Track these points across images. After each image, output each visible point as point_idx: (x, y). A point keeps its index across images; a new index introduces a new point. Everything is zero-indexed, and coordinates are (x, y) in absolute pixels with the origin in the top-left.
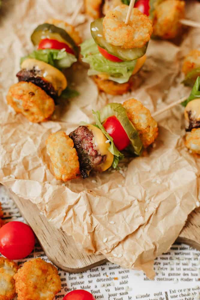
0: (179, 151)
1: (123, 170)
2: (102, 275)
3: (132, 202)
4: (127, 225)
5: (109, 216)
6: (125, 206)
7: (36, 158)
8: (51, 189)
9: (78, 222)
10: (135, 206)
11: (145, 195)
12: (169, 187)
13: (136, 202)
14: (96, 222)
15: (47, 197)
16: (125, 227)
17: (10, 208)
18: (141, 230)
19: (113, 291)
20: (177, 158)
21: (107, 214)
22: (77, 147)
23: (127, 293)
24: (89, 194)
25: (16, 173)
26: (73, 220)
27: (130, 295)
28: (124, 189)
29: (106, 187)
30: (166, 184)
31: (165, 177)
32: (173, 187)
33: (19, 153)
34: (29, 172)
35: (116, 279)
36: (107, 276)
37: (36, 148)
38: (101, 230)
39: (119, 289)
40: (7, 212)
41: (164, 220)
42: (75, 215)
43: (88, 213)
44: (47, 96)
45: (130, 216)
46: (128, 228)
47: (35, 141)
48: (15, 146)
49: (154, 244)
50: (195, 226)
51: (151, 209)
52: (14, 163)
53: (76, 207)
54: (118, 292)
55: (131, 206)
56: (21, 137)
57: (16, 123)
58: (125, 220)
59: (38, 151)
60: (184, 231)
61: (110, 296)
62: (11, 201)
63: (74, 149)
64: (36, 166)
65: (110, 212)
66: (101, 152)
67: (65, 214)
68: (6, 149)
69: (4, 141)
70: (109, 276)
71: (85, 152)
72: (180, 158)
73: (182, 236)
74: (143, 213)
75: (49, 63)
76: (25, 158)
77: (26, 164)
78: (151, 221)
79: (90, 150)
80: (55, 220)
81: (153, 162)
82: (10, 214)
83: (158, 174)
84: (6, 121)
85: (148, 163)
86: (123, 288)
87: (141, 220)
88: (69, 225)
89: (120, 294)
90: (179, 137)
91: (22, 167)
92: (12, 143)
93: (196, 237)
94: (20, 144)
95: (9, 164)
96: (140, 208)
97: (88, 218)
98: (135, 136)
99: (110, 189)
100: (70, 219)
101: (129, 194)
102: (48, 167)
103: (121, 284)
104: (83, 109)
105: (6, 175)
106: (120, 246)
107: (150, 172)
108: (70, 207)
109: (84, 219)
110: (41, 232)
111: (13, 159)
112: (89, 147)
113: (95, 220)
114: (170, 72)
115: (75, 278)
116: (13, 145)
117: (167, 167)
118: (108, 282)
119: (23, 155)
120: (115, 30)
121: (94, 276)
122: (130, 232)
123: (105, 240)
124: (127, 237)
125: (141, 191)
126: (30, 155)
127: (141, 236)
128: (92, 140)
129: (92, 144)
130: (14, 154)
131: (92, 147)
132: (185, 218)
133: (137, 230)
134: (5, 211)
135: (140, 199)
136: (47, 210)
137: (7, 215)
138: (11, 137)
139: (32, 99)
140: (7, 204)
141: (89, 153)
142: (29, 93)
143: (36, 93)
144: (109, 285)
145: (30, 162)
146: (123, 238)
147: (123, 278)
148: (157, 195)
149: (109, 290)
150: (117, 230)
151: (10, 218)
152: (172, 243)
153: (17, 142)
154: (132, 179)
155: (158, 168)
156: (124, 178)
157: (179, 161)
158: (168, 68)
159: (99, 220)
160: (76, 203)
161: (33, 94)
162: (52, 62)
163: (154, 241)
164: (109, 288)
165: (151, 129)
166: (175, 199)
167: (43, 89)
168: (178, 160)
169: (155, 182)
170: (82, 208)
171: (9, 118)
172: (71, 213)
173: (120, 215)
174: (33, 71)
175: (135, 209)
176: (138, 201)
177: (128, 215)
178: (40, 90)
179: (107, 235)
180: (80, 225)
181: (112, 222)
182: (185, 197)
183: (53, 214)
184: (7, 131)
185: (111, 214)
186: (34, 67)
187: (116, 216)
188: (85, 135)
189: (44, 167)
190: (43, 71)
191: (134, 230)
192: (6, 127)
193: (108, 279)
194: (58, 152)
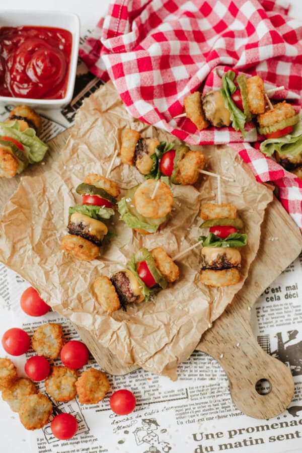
0: (196, 284)
1: (154, 298)
2: (139, 376)
3: (160, 327)
4: (157, 345)
5: (143, 338)
6: (155, 330)
7: (87, 294)
8: (99, 319)
9: (120, 343)
10: (162, 329)
11: (170, 319)
12: (188, 312)
13: (163, 326)
14: (133, 343)
15: (97, 325)
16: (155, 345)
17: (68, 327)
18: (167, 347)
19: (147, 388)
20: (195, 290)
21: (141, 336)
22: (118, 291)
23: (158, 390)
24: (128, 323)
25: (72, 305)
26: (116, 341)
27: (160, 391)
28: (154, 316)
29: (140, 314)
30: (186, 309)
31: (185, 304)
32: (191, 312)
33: (73, 290)
34: (82, 304)
35: (149, 379)
36: (143, 377)
37: (86, 286)
38: (137, 348)
39: (152, 387)
40: (66, 329)
41: (184, 338)
42: (118, 337)
43: (127, 337)
44: (93, 245)
45: (159, 337)
46: (157, 346)
47: (85, 278)
48: (70, 285)
49: (176, 357)
50: (208, 341)
51: (175, 331)
52: (71, 298)
53: (119, 332)
54: (152, 389)
55: (159, 329)
56: (74, 276)
57: (69, 262)
58: (155, 339)
59: (88, 288)
60: (199, 345)
61: (145, 392)
62: (68, 321)
63: (116, 294)
64: (87, 299)
65: (143, 335)
66: (136, 294)
67: (110, 337)
68: (64, 288)
69: (62, 281)
70: (145, 377)
71: (124, 294)
72: (197, 290)
73: (197, 349)
74: (168, 334)
75: (92, 217)
76: (78, 294)
77: (79, 299)
78: (174, 340)
79: (128, 293)
80: (103, 341)
81: (176, 293)
82: (68, 331)
83: (180, 302)
84: (61, 262)
85: (172, 294)
86: (154, 386)
87: (166, 340)
88: (114, 345)
89: (153, 390)
90: (197, 272)
91: (77, 301)
92: (67, 282)
93: (208, 350)
94: (74, 282)
95: (67, 300)
96: (166, 331)
97: (127, 340)
98: (161, 280)
99: (143, 315)
100: (114, 341)
101: (158, 319)
102: (97, 299)
103: (153, 382)
104: (121, 249)
105: (64, 308)
106: (152, 359)
107: (174, 300)
108: (114, 332)
109: (125, 341)
110: (93, 349)
111: (69, 295)
112: (127, 291)
113: (133, 341)
114: (192, 212)
115: (119, 379)
116: (68, 284)
117: (186, 297)
118: (144, 382)
119: (77, 292)
120: (144, 207)
121: (133, 377)
122: (159, 349)
123: (140, 355)
124: (156, 353)
125: (167, 317)
126: (82, 292)
127: (167, 351)
128: (128, 285)
129: (129, 289)
130: (70, 290)
131: (129, 291)
132: (200, 336)
133: (163, 348)
134: (64, 329)
135: (166, 323)
136: (97, 334)
137: (66, 332)
138: (67, 277)
139: (81, 250)
140: (66, 324)
141: (127, 295)
142: (79, 246)
143: (84, 245)
144: (144, 384)
145: (83, 297)
146: (153, 353)
147: (155, 378)
148: (179, 319)
149: (144, 388)
150: (149, 348)
151: (69, 334)
152: (193, 351)
153: (71, 280)
154: (160, 305)
155: (180, 298)
156: (154, 304)
157: (197, 292)
158: (190, 208)
159: (136, 340)
160: (119, 329)
161: (81, 246)
162: (95, 216)
163: (176, 355)
164: (144, 386)
165: (174, 273)
166: (192, 323)
167: (89, 240)
168: (195, 291)
169: (178, 308)
170: (123, 333)
171: (63, 258)
172: (115, 336)
173: (151, 336)
174: (80, 226)
175: (163, 331)
176: (165, 325)
177: (157, 336)
178: (87, 241)
179: (142, 352)
180: (122, 345)
181: (145, 342)
182: (200, 321)
183: (102, 337)
184: (63, 271)
185: (144, 336)
186: (81, 223)
187: (148, 337)
188: (124, 280)
189: (93, 300)
190: (88, 226)
191: (161, 348)
192: (62, 267)
193: (144, 380)
194: (104, 296)
